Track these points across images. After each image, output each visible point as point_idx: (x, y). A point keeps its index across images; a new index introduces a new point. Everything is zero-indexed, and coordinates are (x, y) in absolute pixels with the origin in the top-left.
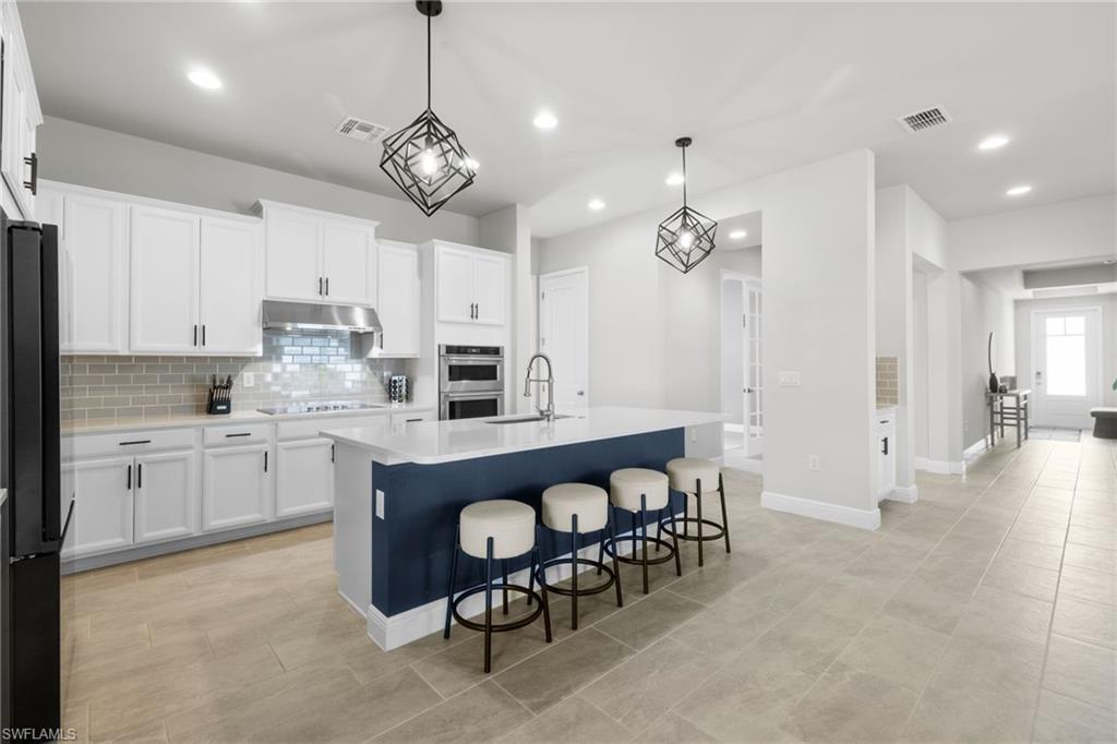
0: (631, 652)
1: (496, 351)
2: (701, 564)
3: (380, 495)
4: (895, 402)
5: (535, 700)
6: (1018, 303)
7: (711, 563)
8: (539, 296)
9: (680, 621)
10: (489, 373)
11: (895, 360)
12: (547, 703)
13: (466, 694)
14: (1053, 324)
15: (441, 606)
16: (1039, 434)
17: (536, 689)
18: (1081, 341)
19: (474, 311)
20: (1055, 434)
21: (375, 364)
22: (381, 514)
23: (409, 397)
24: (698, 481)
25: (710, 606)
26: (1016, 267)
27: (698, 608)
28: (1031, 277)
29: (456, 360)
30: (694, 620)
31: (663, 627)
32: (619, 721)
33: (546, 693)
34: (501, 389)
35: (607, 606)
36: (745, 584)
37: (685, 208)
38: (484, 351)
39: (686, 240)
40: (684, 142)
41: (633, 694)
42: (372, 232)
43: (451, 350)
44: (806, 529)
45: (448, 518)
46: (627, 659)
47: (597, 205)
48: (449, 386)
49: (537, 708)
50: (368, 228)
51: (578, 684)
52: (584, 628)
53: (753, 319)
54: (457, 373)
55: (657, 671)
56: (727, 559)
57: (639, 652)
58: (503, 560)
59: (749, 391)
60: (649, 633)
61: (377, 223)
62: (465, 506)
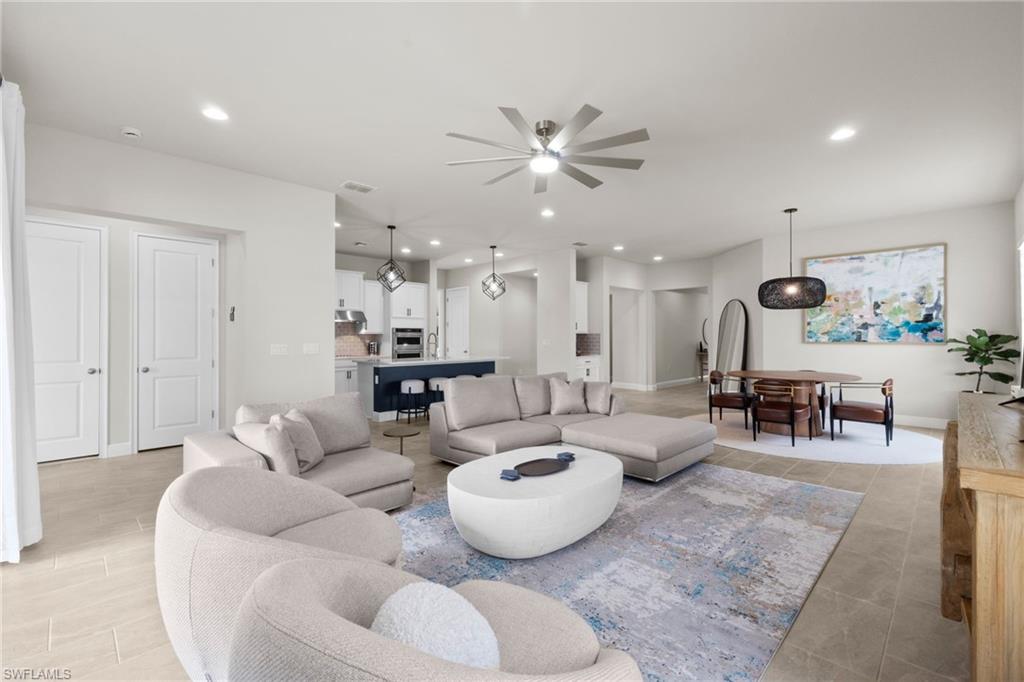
1: (420, 330)
3: (377, 377)
4: (599, 354)
8: (446, 300)
10: (416, 341)
11: (599, 335)
15: (395, 412)
19: (409, 312)
21: (362, 337)
22: (377, 382)
23: (378, 353)
29: (400, 335)
34: (422, 348)
37: (494, 273)
38: (414, 330)
39: (494, 287)
40: (494, 248)
42: (362, 277)
43: (398, 330)
45: (397, 385)
48: (397, 347)
50: (360, 275)
54: (400, 341)
58: (416, 394)
61: (364, 273)
62: (403, 380)
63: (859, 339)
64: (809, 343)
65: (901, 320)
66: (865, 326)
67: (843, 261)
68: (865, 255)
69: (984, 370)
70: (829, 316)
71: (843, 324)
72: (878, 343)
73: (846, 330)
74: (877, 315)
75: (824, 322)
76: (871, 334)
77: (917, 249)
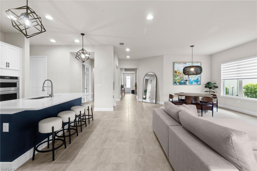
0: (86, 142)
1: (16, 78)
2: (89, 124)
5: (71, 159)
6: (123, 73)
7: (91, 123)
9: (91, 134)
10: (14, 85)
12: (74, 158)
13: (51, 167)
14: (127, 77)
16: (127, 94)
17: (69, 157)
18: (130, 80)
19: (8, 65)
20: (128, 94)
24: (88, 107)
25: (95, 130)
26: (124, 68)
27: (93, 131)
28: (126, 70)
29: (0, 81)
30: (94, 133)
31: (89, 136)
32: (91, 153)
33: (72, 157)
34: (19, 90)
35: (74, 137)
36: (99, 124)
37: (83, 49)
38: (12, 78)
40: (83, 34)
41: (91, 149)
44: (104, 113)
46: (86, 144)
47: (53, 41)
49: (73, 160)
51: (78, 152)
52: (72, 143)
53: (87, 73)
55: (93, 143)
56: (93, 122)
57: (87, 142)
59: (86, 88)
60: (87, 138)
62: (39, 121)
63: (185, 84)
64: (175, 85)
65: (193, 79)
66: (186, 81)
67: (182, 64)
68: (187, 63)
69: (210, 91)
70: (179, 78)
71: (182, 80)
72: (189, 85)
73: (182, 82)
74: (189, 78)
75: (178, 79)
76: (187, 83)
77: (196, 63)
